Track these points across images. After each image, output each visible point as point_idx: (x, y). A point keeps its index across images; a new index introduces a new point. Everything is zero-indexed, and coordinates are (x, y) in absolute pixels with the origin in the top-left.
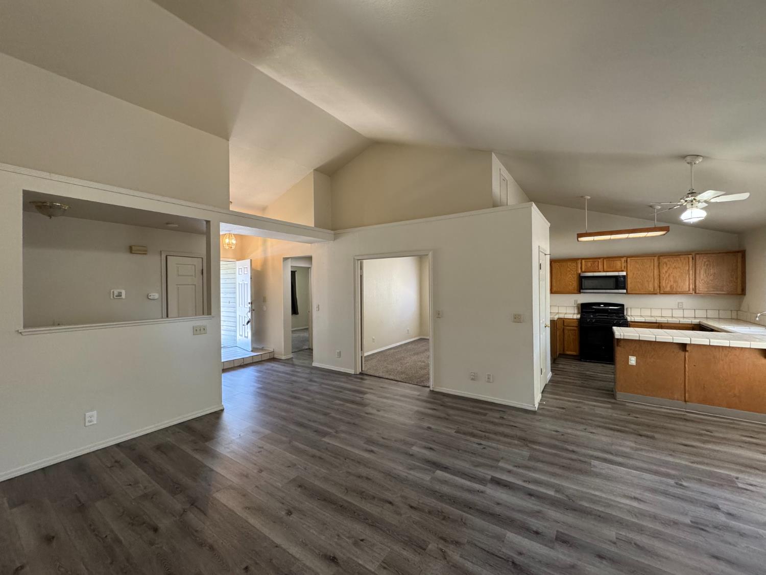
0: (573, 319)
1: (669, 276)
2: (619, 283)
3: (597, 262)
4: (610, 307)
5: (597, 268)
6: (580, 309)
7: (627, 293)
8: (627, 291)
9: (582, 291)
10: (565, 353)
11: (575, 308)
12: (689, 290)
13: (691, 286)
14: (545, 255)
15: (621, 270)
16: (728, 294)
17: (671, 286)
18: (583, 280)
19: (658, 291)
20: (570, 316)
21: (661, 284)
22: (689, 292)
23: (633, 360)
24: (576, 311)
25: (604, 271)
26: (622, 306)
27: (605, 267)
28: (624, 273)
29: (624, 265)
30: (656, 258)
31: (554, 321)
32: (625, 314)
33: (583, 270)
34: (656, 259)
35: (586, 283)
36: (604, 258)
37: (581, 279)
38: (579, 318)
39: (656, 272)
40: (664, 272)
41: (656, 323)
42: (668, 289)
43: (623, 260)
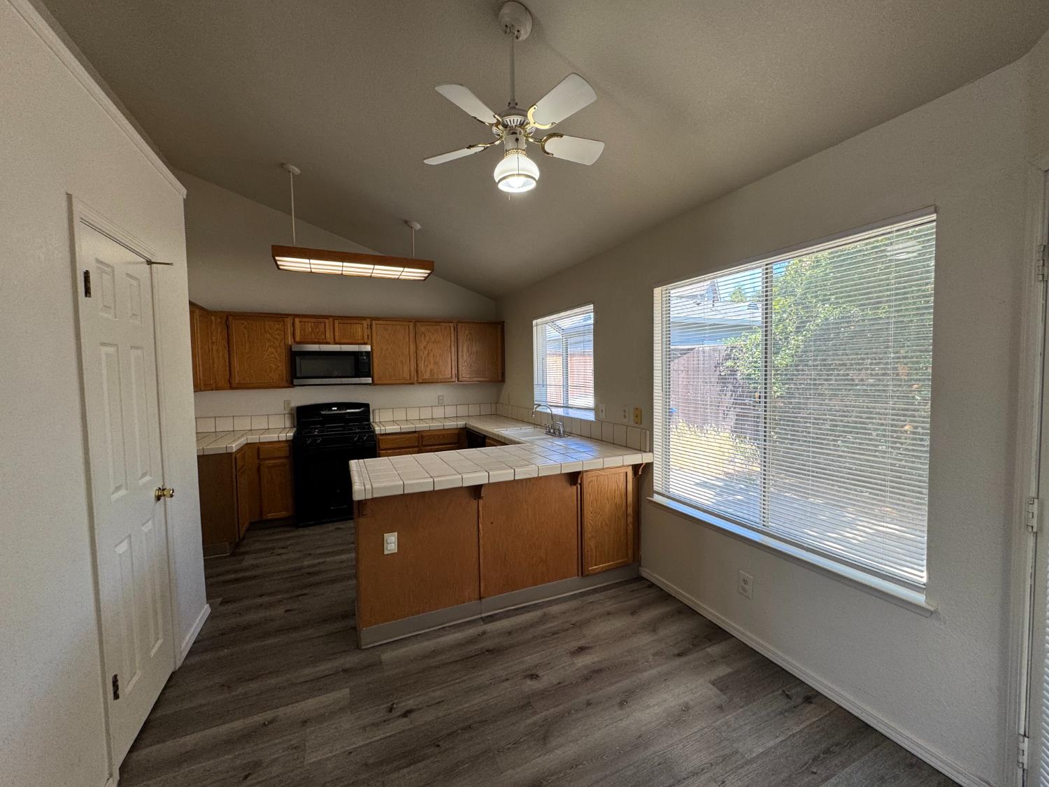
0: (279, 442)
1: (428, 354)
2: (359, 366)
3: (323, 324)
4: (348, 411)
5: (323, 337)
6: (295, 417)
7: (373, 384)
8: (372, 380)
9: (296, 382)
10: (265, 518)
11: (286, 416)
12: (452, 377)
13: (453, 373)
14: (150, 263)
15: (362, 342)
16: (490, 381)
17: (431, 370)
18: (298, 359)
19: (416, 379)
20: (273, 437)
21: (419, 368)
22: (451, 380)
23: (391, 542)
24: (288, 424)
25: (336, 343)
26: (367, 406)
27: (337, 334)
28: (368, 348)
29: (366, 332)
30: (412, 323)
31: (231, 454)
32: (371, 420)
33: (298, 339)
34: (412, 325)
35: (304, 366)
36: (335, 318)
37: (294, 357)
38: (291, 438)
39: (412, 346)
40: (423, 348)
41: (415, 432)
42: (427, 376)
43: (365, 323)
